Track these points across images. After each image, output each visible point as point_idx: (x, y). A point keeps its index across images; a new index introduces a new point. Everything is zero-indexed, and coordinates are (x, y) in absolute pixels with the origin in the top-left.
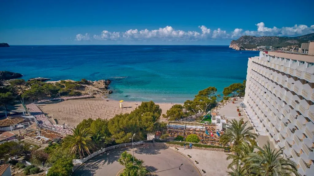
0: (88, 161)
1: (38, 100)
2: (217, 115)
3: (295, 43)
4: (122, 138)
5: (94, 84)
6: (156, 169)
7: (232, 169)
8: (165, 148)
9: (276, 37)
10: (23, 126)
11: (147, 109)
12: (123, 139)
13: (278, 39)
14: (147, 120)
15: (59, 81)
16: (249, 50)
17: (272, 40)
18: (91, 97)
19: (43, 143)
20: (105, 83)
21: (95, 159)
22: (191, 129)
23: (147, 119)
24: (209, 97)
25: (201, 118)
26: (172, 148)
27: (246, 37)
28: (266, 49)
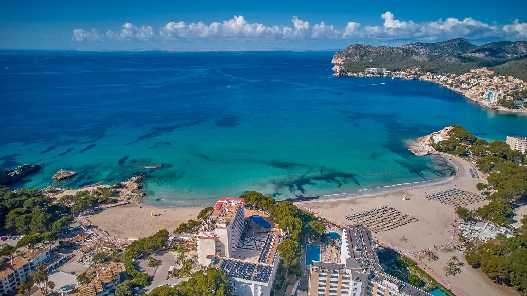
1: (82, 211)
3: (423, 60)
5: (127, 186)
6: (161, 261)
16: (353, 74)
18: (127, 204)
19: (108, 251)
20: (137, 181)
21: (138, 259)
26: (169, 253)
27: (357, 47)
28: (377, 73)
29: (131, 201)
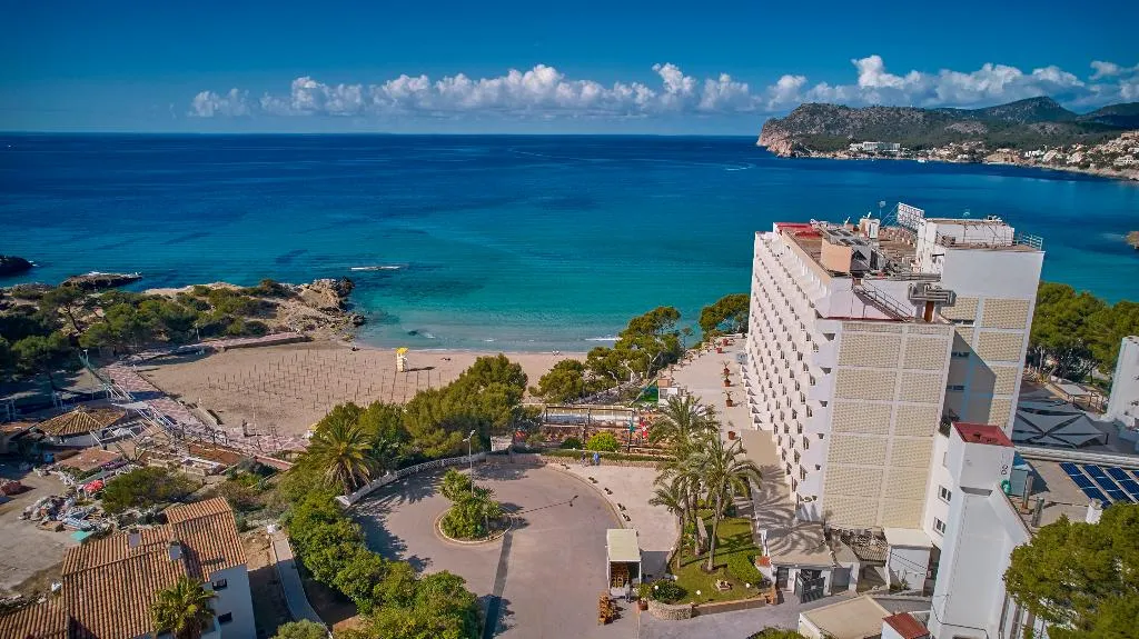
0: (361, 500)
1: (130, 353)
2: (671, 386)
3: (975, 132)
4: (440, 443)
5: (302, 294)
6: (519, 508)
7: (664, 484)
8: (537, 465)
9: (914, 109)
10: (129, 432)
11: (491, 376)
12: (444, 446)
13: (920, 116)
14: (494, 403)
15: (189, 290)
16: (822, 155)
17: (902, 120)
18: (301, 340)
19: (207, 474)
20: (337, 288)
21: (375, 496)
22: (603, 424)
23: (494, 400)
24: (656, 336)
25: (632, 394)
26: (554, 465)
27: (815, 110)
28: (879, 153)
29: (317, 334)
